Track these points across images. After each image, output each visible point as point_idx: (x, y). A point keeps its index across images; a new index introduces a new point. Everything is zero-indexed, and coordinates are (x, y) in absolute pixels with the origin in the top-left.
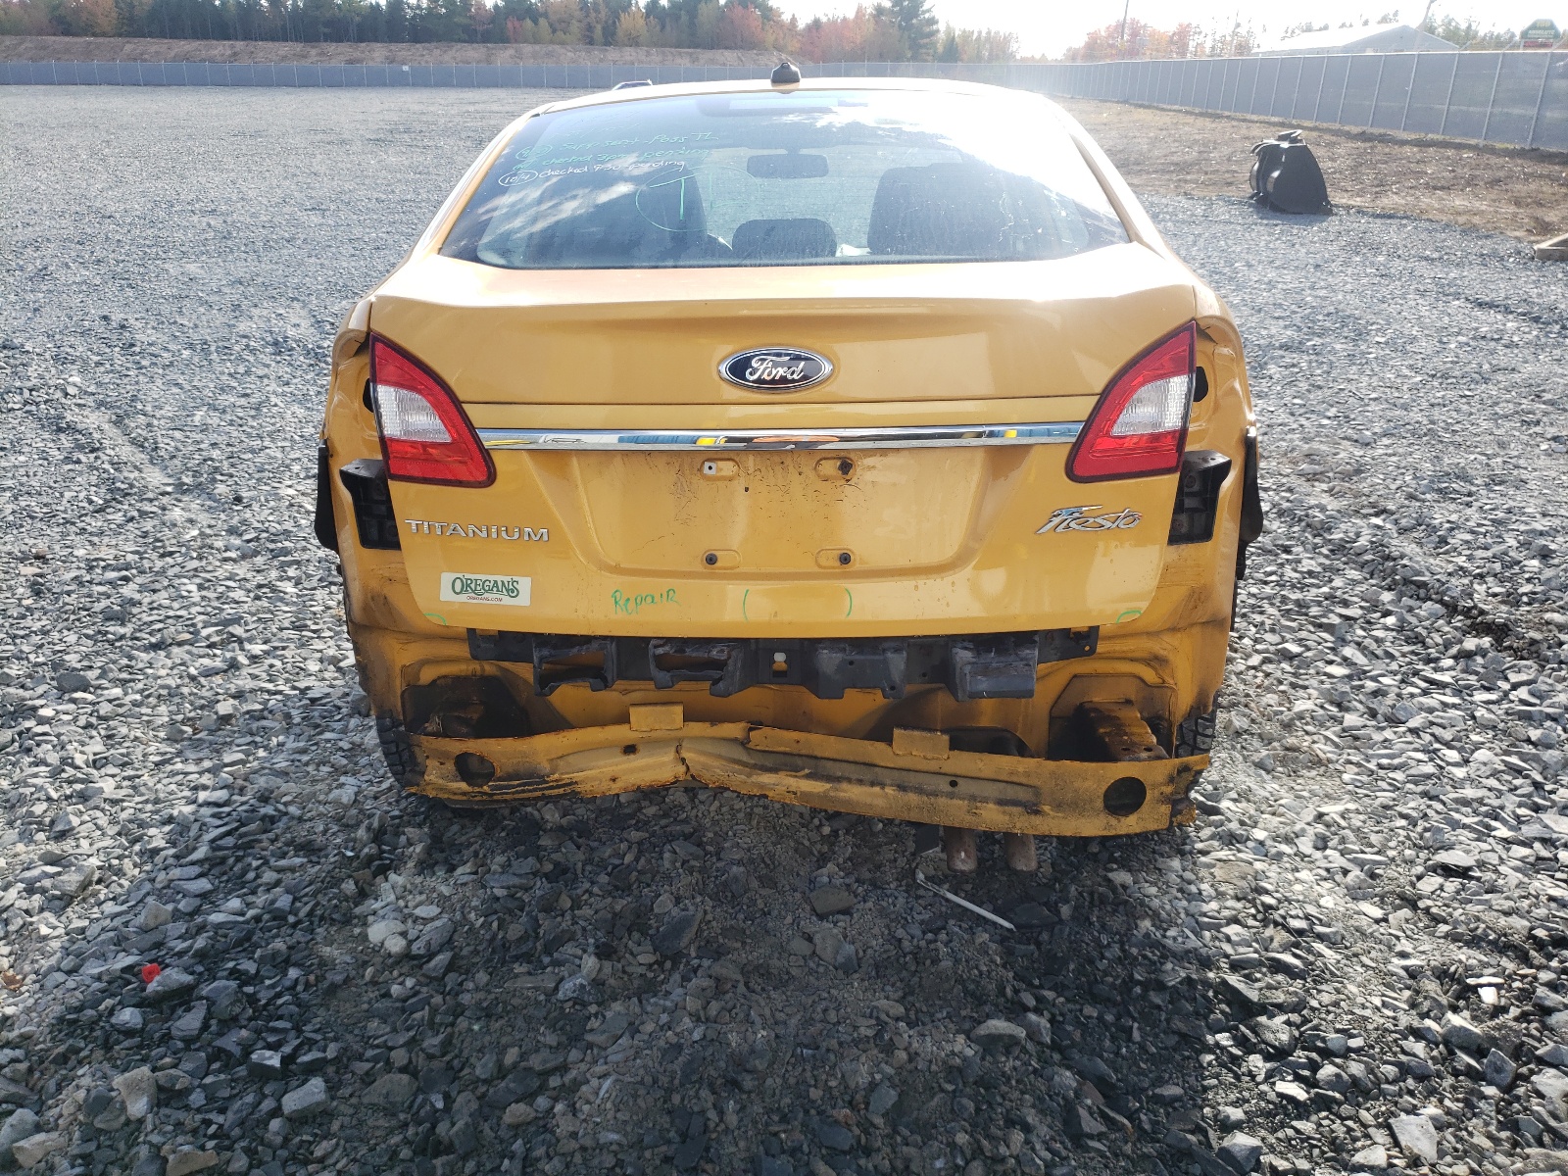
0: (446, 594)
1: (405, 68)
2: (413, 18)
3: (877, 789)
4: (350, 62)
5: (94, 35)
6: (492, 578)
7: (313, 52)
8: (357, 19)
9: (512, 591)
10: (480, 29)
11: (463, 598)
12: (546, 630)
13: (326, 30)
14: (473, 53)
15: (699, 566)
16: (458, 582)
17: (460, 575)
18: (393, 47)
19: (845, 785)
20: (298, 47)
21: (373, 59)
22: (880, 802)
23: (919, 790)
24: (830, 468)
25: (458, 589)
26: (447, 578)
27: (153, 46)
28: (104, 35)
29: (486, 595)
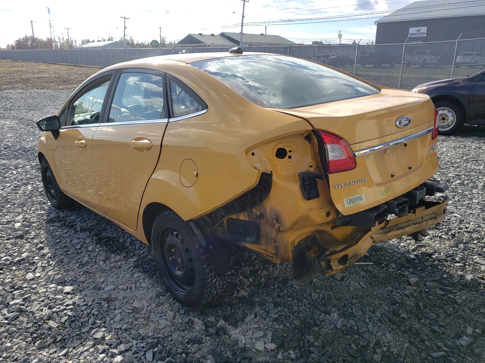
0: (347, 205)
3: (411, 227)
6: (356, 196)
9: (361, 199)
11: (351, 205)
12: (370, 208)
15: (390, 178)
16: (348, 201)
17: (348, 198)
19: (405, 228)
22: (412, 230)
23: (417, 223)
24: (403, 146)
25: (349, 203)
26: (345, 200)
29: (356, 202)
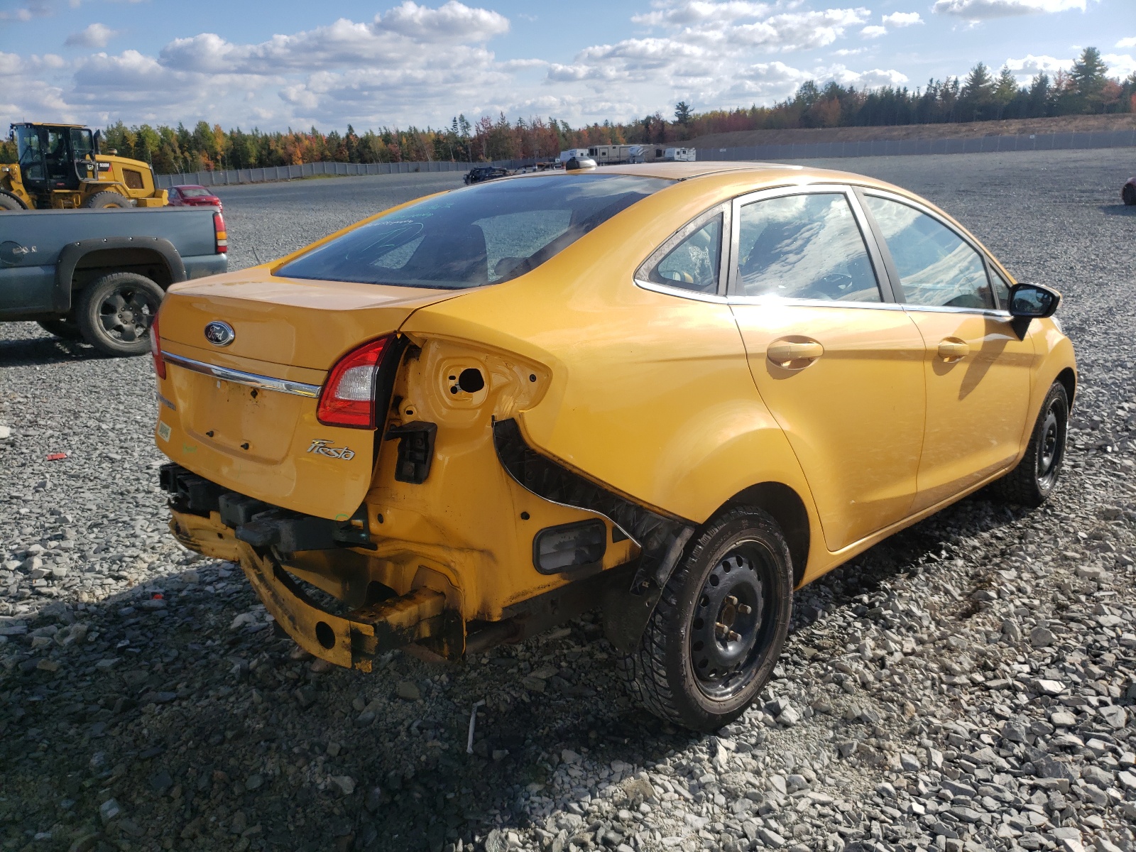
1: (1032, 137)
2: (1052, 99)
4: (990, 135)
5: (824, 127)
7: (964, 129)
8: (1006, 103)
10: (1107, 103)
13: (979, 113)
14: (1094, 123)
18: (1028, 121)
20: (953, 126)
21: (1008, 131)
27: (856, 131)
28: (830, 126)
